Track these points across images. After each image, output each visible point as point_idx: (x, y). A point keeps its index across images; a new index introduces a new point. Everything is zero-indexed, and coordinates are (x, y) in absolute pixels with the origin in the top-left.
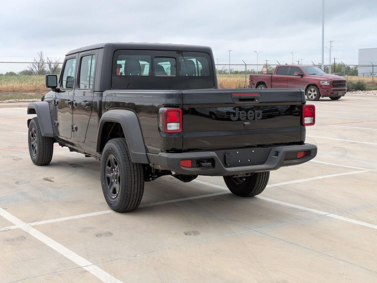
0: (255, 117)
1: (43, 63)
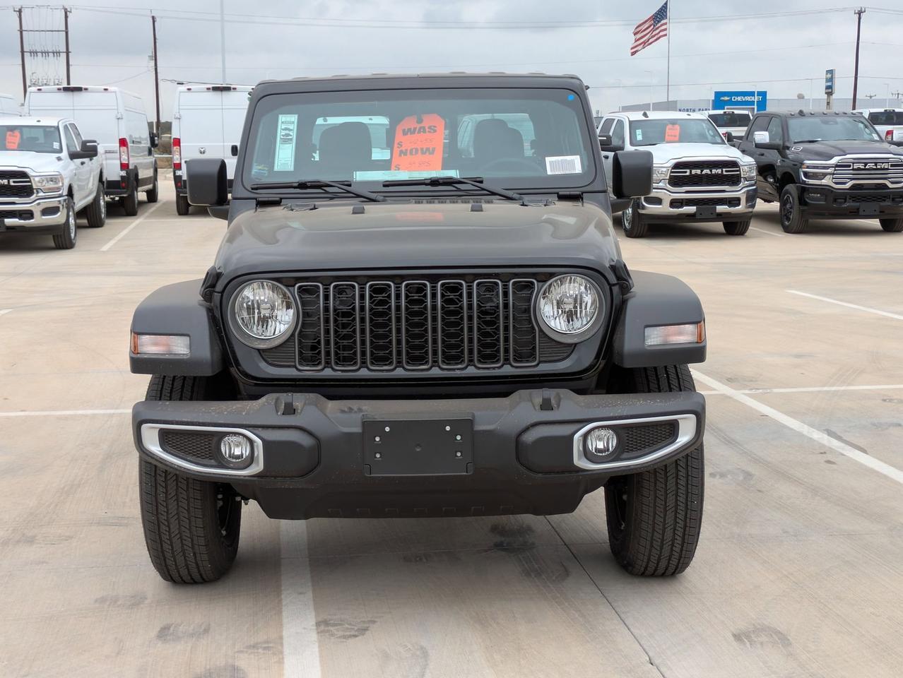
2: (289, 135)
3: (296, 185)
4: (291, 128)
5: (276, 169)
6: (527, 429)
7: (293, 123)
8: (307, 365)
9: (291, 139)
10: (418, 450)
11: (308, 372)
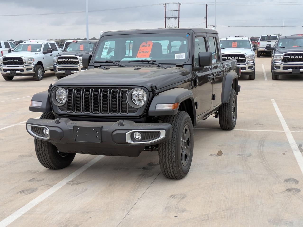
2: (107, 47)
3: (105, 62)
4: (108, 45)
5: (101, 57)
6: (114, 131)
7: (109, 44)
8: (69, 111)
9: (107, 49)
10: (87, 135)
11: (69, 113)
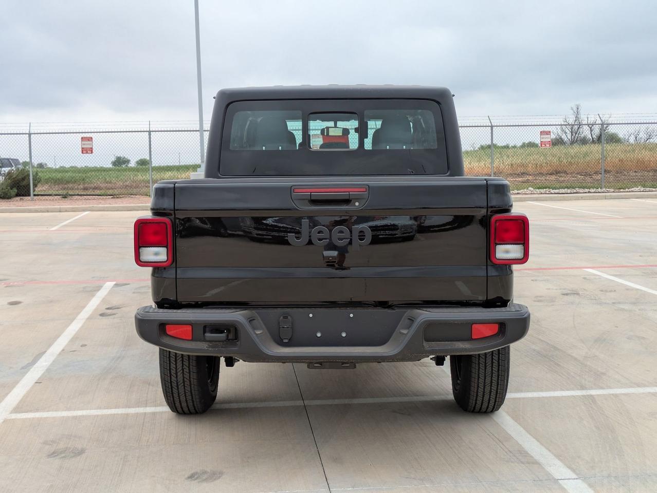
0: (351, 240)
1: (580, 125)
